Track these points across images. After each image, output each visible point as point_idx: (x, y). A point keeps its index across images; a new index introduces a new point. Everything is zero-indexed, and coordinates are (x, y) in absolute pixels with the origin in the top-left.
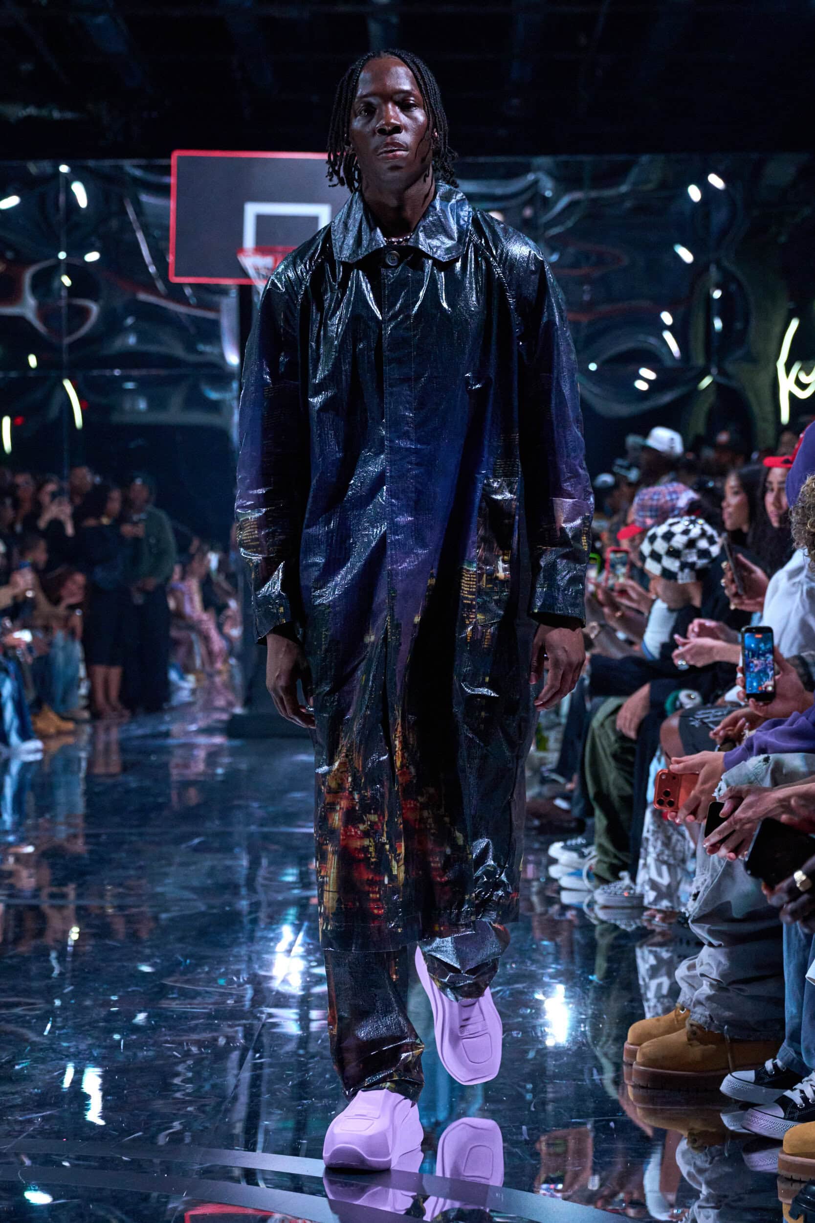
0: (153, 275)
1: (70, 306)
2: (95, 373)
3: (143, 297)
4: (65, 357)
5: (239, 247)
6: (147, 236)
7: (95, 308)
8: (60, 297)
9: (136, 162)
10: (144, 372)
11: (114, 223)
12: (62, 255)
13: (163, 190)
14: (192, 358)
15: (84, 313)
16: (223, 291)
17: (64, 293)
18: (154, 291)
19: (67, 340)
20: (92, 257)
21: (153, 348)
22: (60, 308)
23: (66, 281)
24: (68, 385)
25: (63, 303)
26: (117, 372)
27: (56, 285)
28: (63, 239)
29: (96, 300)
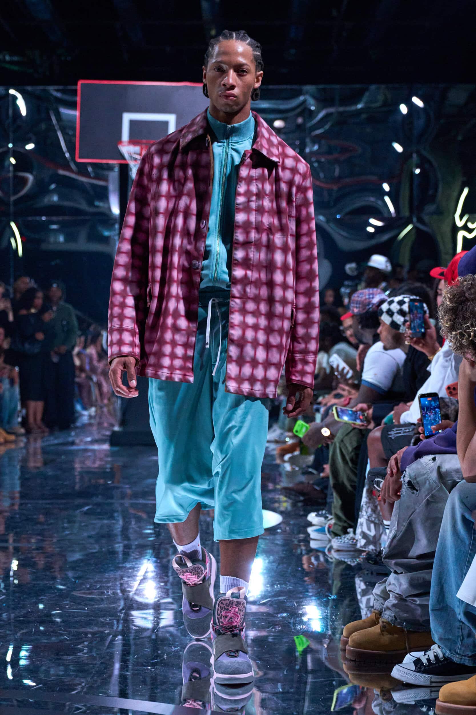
0: (68, 159)
1: (15, 177)
2: (30, 218)
3: (61, 172)
4: (12, 209)
5: (119, 140)
6: (64, 134)
7: (30, 178)
8: (9, 171)
9: (56, 87)
10: (60, 218)
11: (43, 126)
12: (10, 145)
13: (73, 105)
14: (91, 210)
15: (24, 181)
16: (110, 168)
17: (11, 168)
18: (67, 168)
19: (13, 198)
20: (30, 146)
21: (66, 204)
22: (9, 178)
23: (13, 161)
24: (13, 225)
25: (11, 175)
26: (44, 218)
27: (6, 164)
28: (11, 135)
29: (31, 173)
